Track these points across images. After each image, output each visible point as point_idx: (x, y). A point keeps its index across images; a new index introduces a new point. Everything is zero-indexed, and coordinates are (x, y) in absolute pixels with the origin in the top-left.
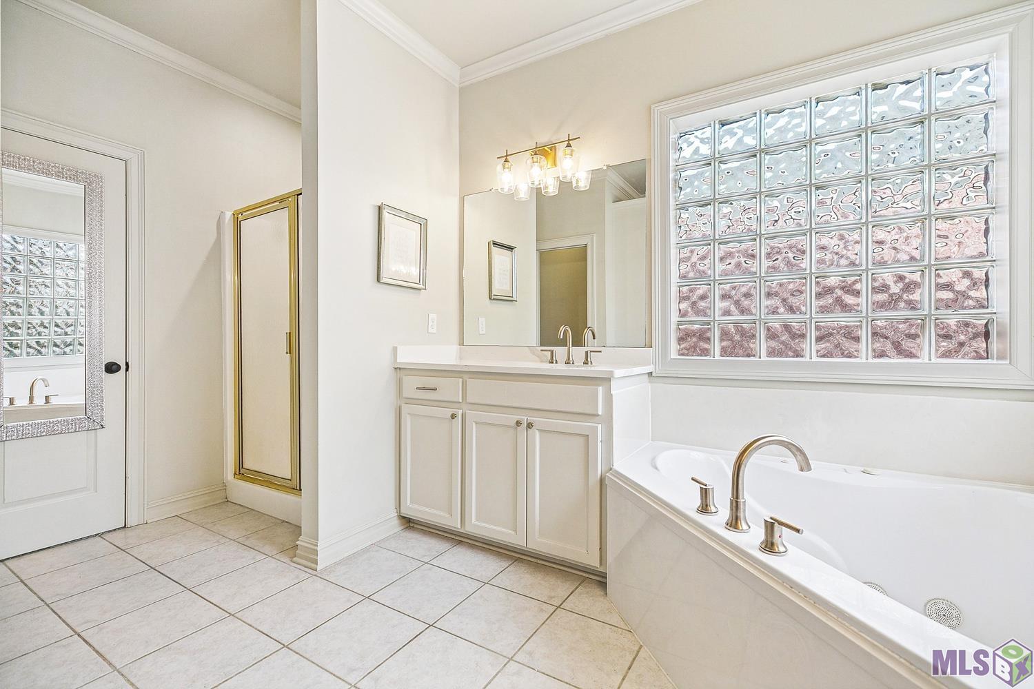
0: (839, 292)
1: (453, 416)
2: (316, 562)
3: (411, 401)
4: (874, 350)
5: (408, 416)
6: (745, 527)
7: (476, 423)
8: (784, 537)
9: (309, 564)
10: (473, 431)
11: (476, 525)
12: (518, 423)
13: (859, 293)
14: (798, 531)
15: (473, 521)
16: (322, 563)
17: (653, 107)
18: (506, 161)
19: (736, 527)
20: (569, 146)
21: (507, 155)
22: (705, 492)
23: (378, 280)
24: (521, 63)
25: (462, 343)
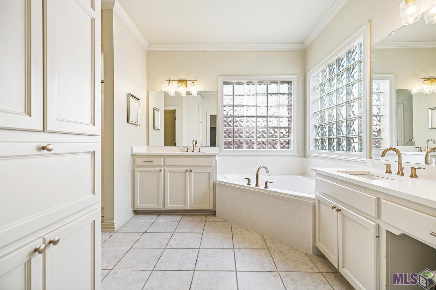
0: (262, 133)
1: (160, 171)
2: (114, 228)
3: (139, 167)
4: (269, 147)
5: (138, 172)
6: (259, 185)
7: (169, 172)
8: (269, 184)
9: (112, 230)
10: (168, 175)
11: (169, 206)
12: (187, 171)
13: (266, 133)
14: (272, 183)
15: (168, 205)
16: (116, 228)
17: (219, 76)
18: (169, 82)
19: (257, 186)
20: (193, 83)
21: (170, 81)
22: (249, 180)
23: (128, 121)
24: (174, 50)
25: (148, 145)
